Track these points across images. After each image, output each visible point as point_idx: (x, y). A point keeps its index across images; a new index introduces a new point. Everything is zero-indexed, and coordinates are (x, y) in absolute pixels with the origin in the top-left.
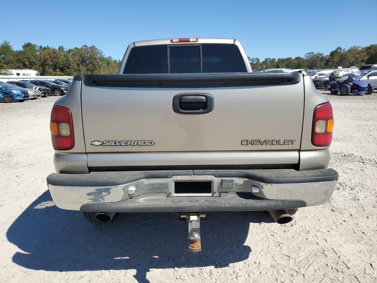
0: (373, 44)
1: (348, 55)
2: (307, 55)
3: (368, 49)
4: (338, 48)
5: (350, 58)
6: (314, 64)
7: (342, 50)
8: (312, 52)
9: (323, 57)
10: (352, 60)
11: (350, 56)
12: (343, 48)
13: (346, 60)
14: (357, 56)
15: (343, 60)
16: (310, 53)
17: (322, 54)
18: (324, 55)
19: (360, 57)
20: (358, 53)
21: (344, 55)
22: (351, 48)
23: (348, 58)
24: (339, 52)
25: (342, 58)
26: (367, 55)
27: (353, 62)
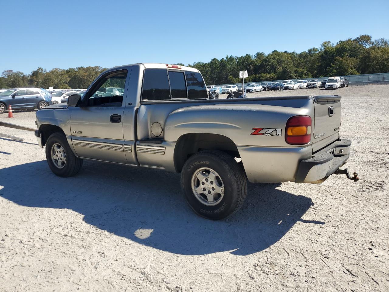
0: (71, 68)
1: (52, 76)
2: (5, 73)
3: (68, 71)
4: (39, 69)
5: (54, 79)
6: (16, 83)
7: (44, 71)
8: (11, 70)
9: (24, 76)
10: (57, 81)
11: (53, 77)
12: (44, 69)
13: (51, 81)
14: (60, 77)
15: (48, 80)
16: (8, 71)
17: (22, 74)
18: (25, 74)
19: (63, 78)
20: (61, 75)
21: (48, 75)
22: (53, 69)
23: (52, 79)
24: (41, 72)
25: (46, 78)
26: (69, 77)
27: (57, 83)
